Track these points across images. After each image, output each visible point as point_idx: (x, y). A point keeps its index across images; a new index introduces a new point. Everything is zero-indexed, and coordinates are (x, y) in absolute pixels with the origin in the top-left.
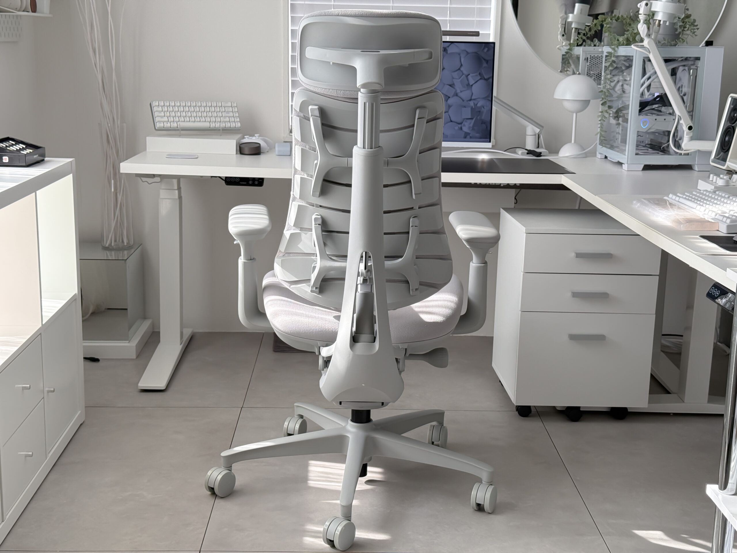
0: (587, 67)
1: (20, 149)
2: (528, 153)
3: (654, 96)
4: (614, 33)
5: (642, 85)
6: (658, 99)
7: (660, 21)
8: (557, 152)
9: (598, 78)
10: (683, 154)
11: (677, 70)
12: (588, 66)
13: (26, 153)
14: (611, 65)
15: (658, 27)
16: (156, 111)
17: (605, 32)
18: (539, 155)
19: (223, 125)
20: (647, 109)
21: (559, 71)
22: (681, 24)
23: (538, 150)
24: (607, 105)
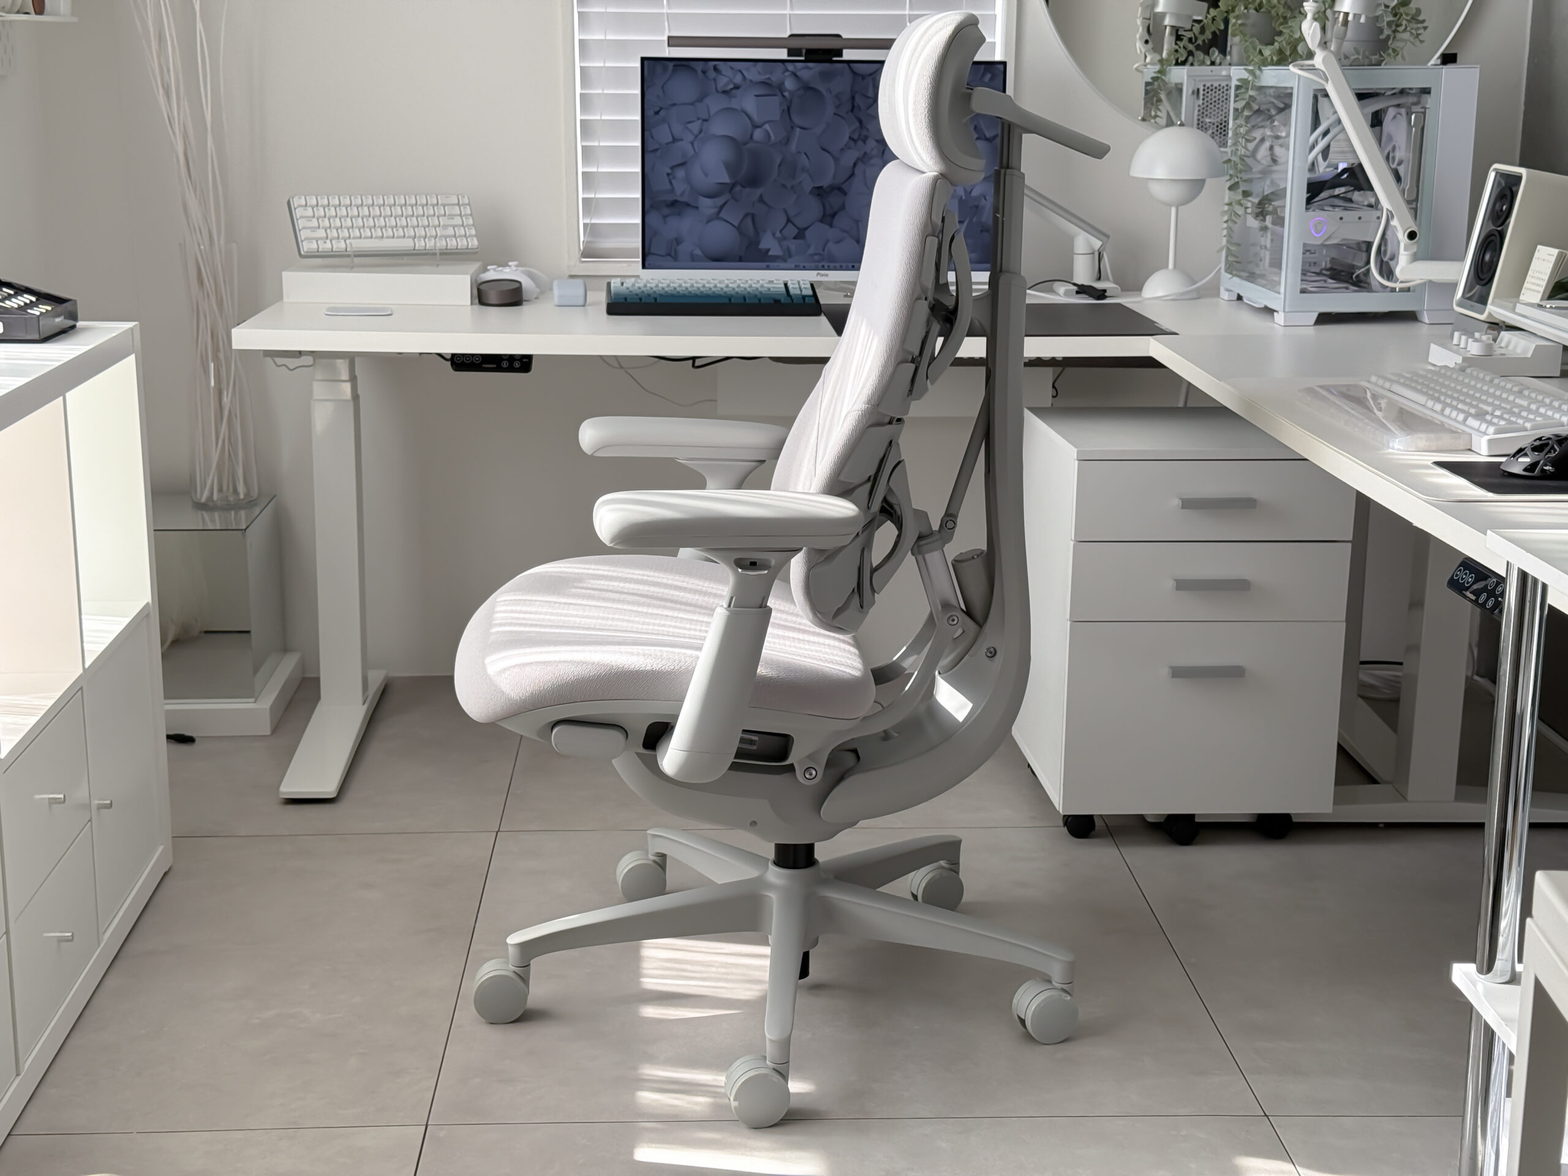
0: (1197, 109)
1: (26, 304)
2: (1078, 293)
3: (1337, 168)
4: (1252, 36)
5: (1313, 147)
6: (1345, 176)
7: (1347, 14)
8: (1138, 288)
9: (1220, 131)
10: (1397, 290)
11: (1383, 115)
12: (1199, 106)
13: (38, 313)
14: (1248, 106)
15: (1343, 28)
16: (302, 217)
17: (1234, 35)
18: (1101, 294)
19: (441, 244)
20: (1323, 195)
21: (1140, 118)
22: (1391, 18)
23: (1099, 285)
24: (1240, 190)
